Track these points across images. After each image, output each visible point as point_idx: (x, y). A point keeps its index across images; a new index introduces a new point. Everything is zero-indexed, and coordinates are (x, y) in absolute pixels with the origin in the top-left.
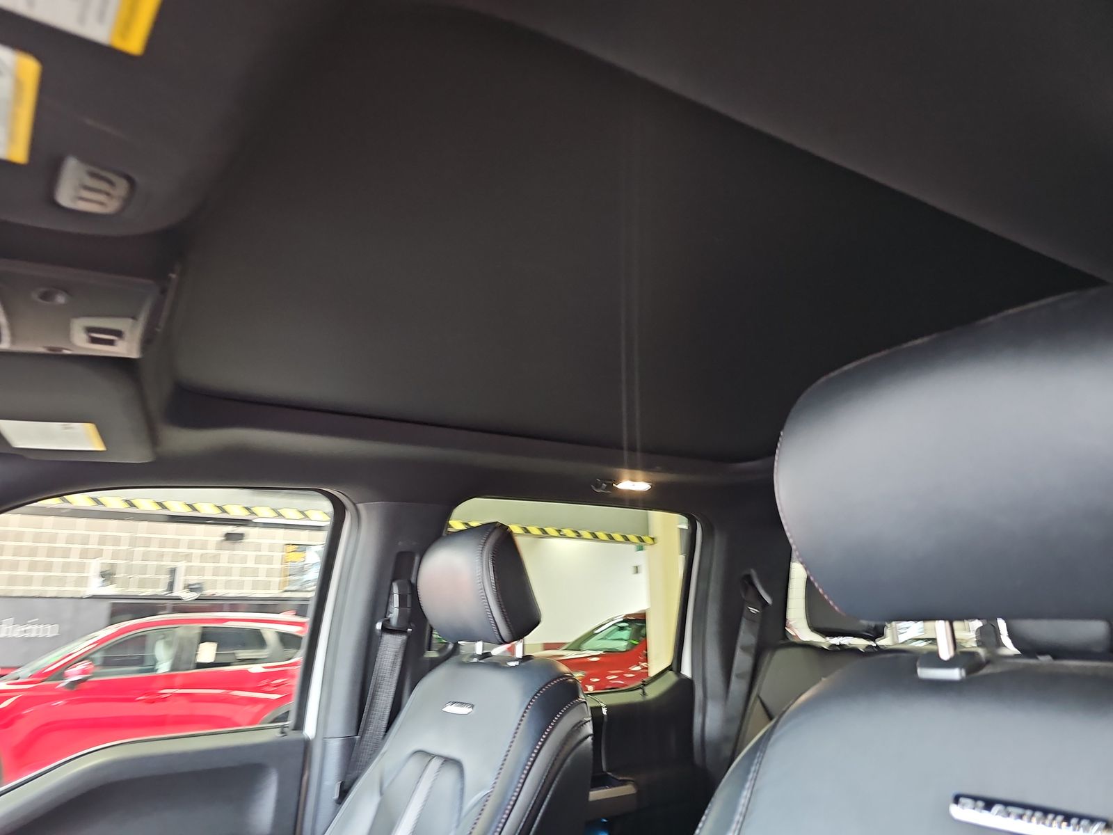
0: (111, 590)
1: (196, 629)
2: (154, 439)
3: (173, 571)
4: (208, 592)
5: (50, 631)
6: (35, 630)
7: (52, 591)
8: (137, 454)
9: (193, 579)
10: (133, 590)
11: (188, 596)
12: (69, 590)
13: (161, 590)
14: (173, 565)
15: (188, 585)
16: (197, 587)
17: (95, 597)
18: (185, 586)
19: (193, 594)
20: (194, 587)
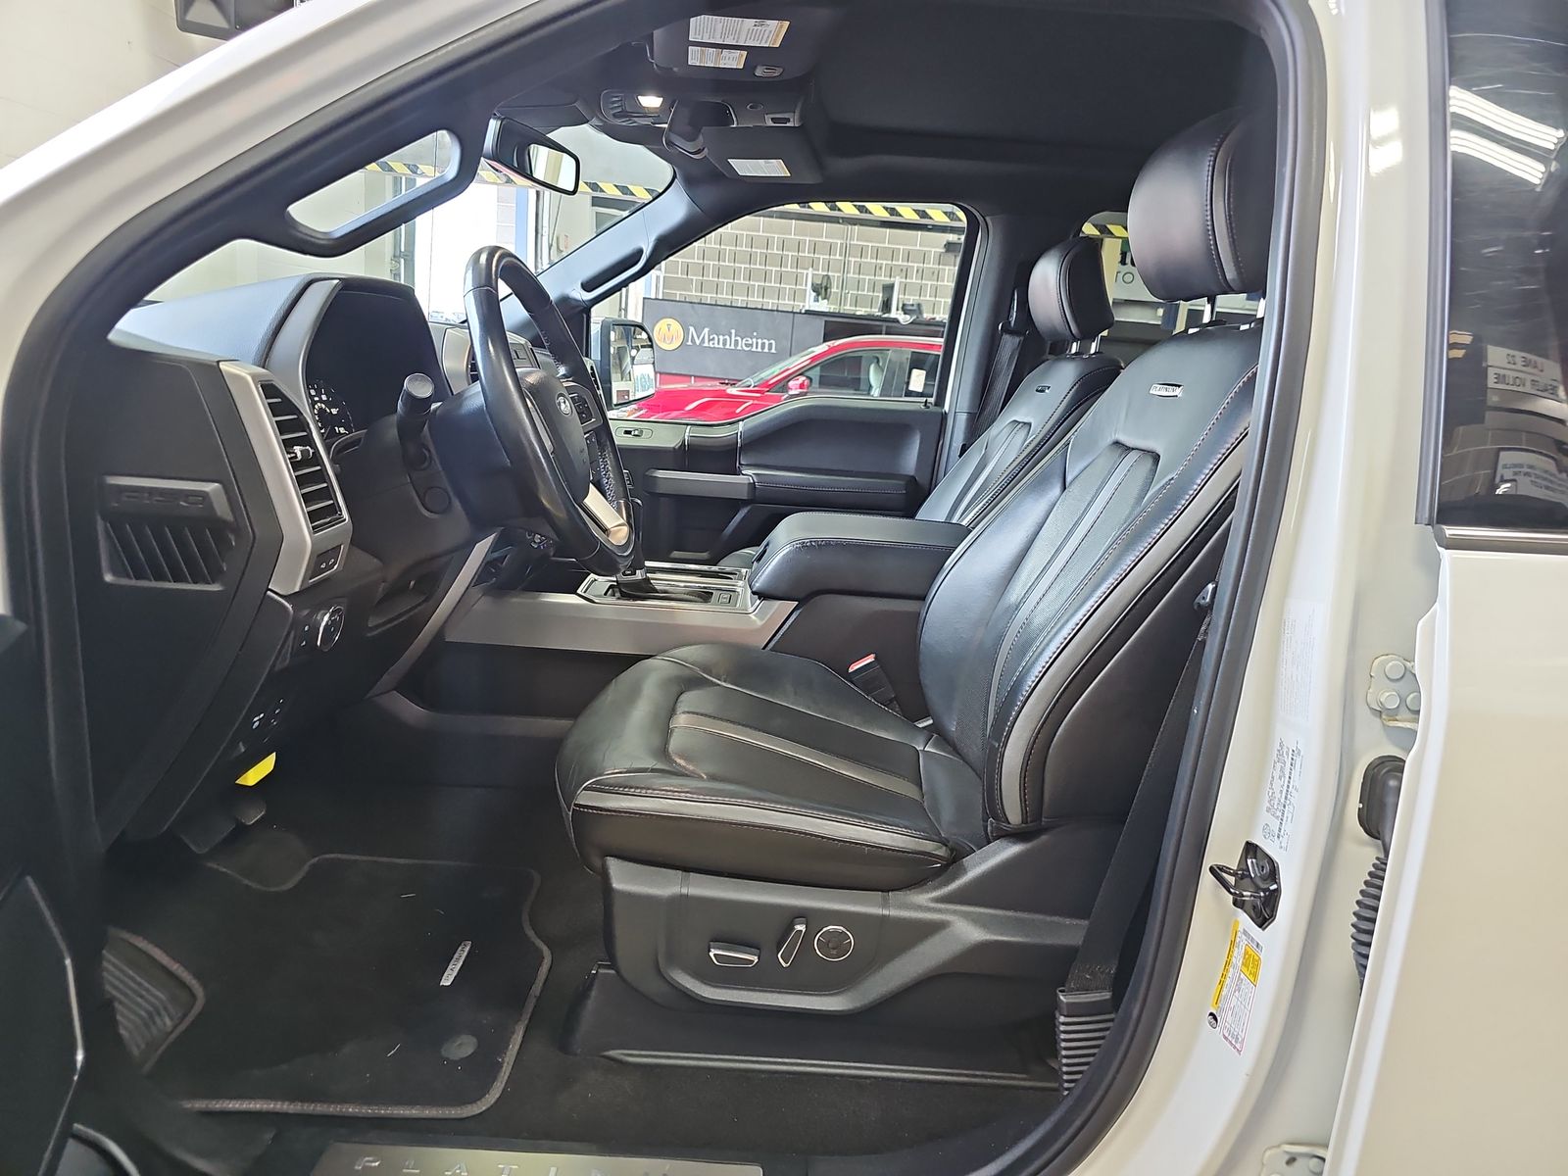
0: (823, 306)
1: (906, 355)
2: (820, 166)
3: (888, 289)
4: (927, 316)
5: (770, 345)
6: (757, 344)
7: (770, 303)
8: (810, 178)
9: (911, 299)
10: (848, 308)
11: (904, 319)
12: (786, 304)
13: (876, 311)
14: (887, 280)
15: (904, 305)
16: (915, 308)
17: (808, 312)
18: (901, 306)
19: (908, 317)
20: (910, 308)
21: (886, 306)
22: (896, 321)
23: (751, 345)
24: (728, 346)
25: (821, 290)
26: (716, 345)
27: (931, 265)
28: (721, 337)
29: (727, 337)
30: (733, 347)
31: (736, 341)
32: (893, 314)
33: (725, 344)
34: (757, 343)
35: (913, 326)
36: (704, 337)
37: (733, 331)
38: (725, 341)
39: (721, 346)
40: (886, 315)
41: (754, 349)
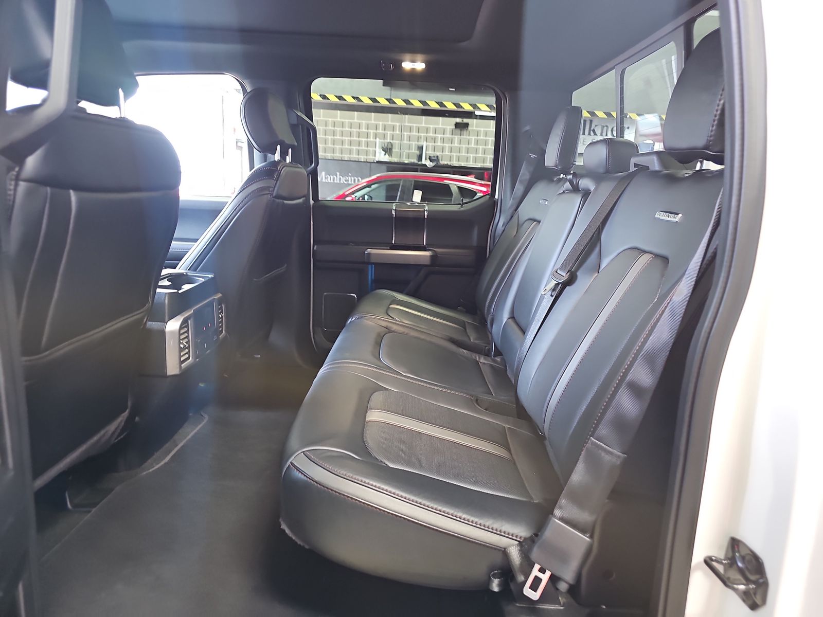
0: (386, 158)
3: (421, 149)
4: (442, 162)
5: (358, 180)
11: (429, 164)
15: (430, 157)
16: (435, 158)
17: (378, 162)
18: (428, 157)
19: (431, 163)
20: (434, 158)
21: (420, 157)
22: (425, 165)
23: (348, 181)
24: (335, 181)
25: (388, 150)
26: (329, 181)
27: (448, 135)
28: (332, 177)
29: (335, 177)
30: (338, 182)
31: (340, 178)
32: (424, 162)
33: (334, 180)
34: (351, 179)
35: (434, 168)
36: (322, 177)
37: (338, 173)
38: (334, 179)
39: (332, 181)
40: (420, 163)
41: (350, 182)
